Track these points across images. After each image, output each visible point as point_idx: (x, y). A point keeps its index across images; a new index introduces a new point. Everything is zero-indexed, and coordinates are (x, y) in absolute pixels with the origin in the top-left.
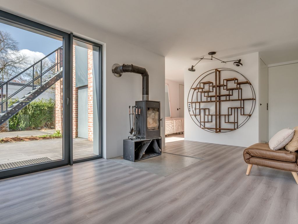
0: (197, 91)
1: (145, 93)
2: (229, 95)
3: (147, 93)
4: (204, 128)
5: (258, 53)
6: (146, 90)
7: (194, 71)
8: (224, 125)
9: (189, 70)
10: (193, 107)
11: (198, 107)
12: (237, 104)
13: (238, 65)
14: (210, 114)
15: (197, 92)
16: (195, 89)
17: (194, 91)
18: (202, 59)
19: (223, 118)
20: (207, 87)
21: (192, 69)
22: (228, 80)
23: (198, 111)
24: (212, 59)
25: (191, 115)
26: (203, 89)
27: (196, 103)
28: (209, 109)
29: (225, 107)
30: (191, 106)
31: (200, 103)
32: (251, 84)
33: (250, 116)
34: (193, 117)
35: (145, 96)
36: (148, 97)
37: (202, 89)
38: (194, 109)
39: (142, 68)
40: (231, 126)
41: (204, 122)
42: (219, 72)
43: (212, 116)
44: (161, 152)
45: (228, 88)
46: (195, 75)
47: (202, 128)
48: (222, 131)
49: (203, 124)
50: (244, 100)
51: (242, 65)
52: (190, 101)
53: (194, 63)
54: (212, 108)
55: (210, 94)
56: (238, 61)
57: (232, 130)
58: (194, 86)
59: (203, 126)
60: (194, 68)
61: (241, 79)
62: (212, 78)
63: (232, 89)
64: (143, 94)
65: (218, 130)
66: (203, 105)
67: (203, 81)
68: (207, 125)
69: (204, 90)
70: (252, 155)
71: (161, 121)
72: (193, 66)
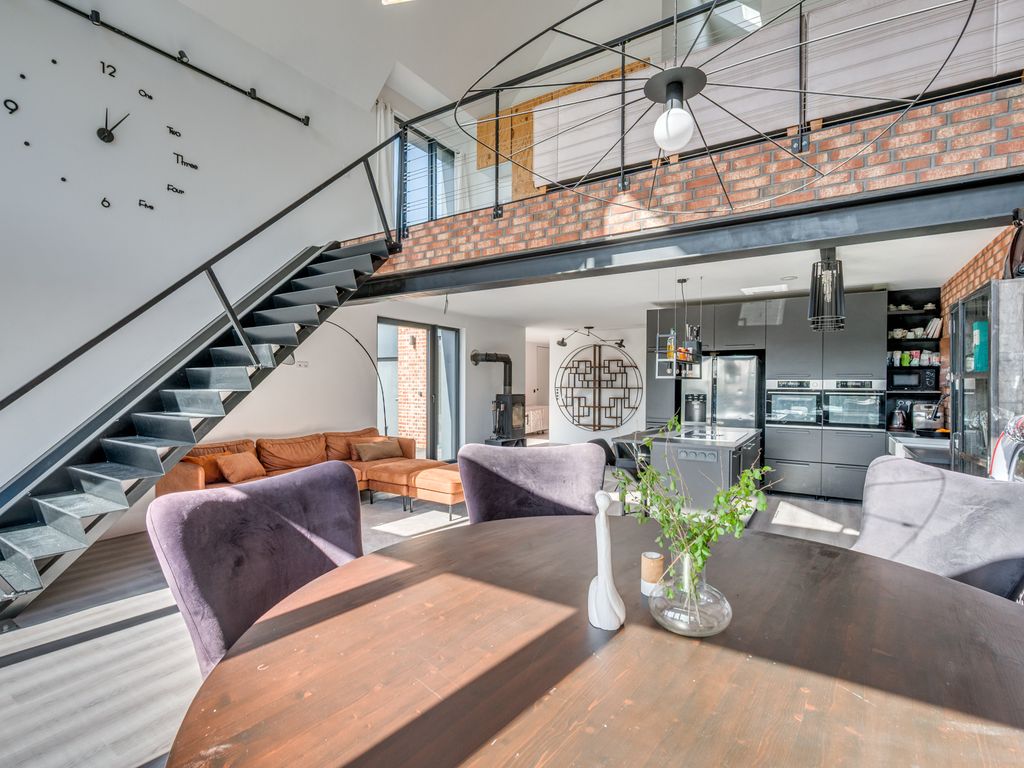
0: (568, 370)
1: (507, 384)
2: (611, 381)
3: (510, 385)
4: (579, 424)
6: (508, 381)
7: (565, 345)
8: (605, 421)
9: (559, 343)
10: (562, 394)
11: (569, 395)
12: (620, 393)
14: (587, 405)
15: (569, 374)
16: (566, 368)
17: (565, 371)
18: (576, 332)
19: (603, 410)
20: (582, 367)
21: (562, 343)
22: (610, 360)
23: (569, 400)
24: (588, 334)
25: (559, 405)
26: (578, 369)
27: (567, 388)
28: (585, 398)
29: (607, 395)
30: (559, 392)
31: (572, 389)
32: (638, 369)
33: (636, 409)
34: (563, 408)
35: (507, 387)
36: (510, 392)
37: (576, 369)
38: (564, 397)
39: (505, 355)
40: (612, 422)
41: (579, 416)
42: (600, 347)
43: (589, 407)
45: (610, 370)
46: (565, 351)
47: (576, 425)
49: (576, 418)
50: (629, 388)
52: (558, 385)
54: (589, 396)
55: (587, 377)
57: (613, 427)
58: (564, 365)
59: (576, 420)
60: (565, 342)
61: (626, 362)
62: (589, 355)
63: (615, 373)
64: (505, 385)
65: (597, 427)
66: (576, 392)
67: (578, 358)
68: (583, 421)
69: (578, 371)
71: (525, 417)
72: (563, 340)
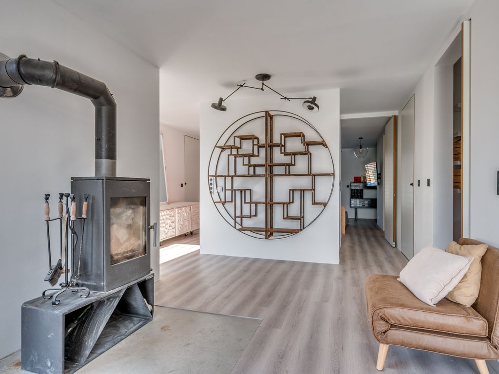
0: (228, 152)
1: (104, 153)
2: (289, 165)
3: (111, 155)
4: (243, 229)
5: (338, 90)
6: (107, 147)
7: (224, 109)
8: (279, 222)
9: (214, 106)
10: (218, 185)
11: (229, 186)
12: (305, 182)
13: (311, 108)
14: (253, 200)
15: (229, 155)
16: (223, 149)
17: (222, 151)
18: (241, 86)
19: (278, 211)
20: (247, 147)
21: (219, 106)
22: (287, 136)
23: (229, 193)
24: (262, 89)
25: (215, 203)
26: (240, 150)
27: (225, 177)
28: (250, 190)
29: (282, 187)
30: (213, 182)
31: (232, 178)
32: (327, 147)
33: (325, 205)
34: (220, 206)
37: (238, 148)
38: (219, 189)
39: (93, 80)
41: (242, 217)
42: (271, 118)
43: (256, 204)
44: (152, 312)
45: (288, 151)
47: (239, 230)
48: (274, 234)
49: (238, 220)
50: (314, 176)
51: (318, 107)
52: (212, 172)
53: (224, 93)
54: (258, 188)
55: (254, 161)
56: (311, 100)
58: (221, 143)
59: (240, 224)
60: (223, 104)
61: (310, 136)
62: (258, 129)
63: (295, 154)
64: (98, 156)
65: (269, 232)
66: (238, 183)
67: (241, 133)
68: (247, 223)
69: (241, 152)
70: (392, 322)
71: (152, 231)
72: (221, 100)
